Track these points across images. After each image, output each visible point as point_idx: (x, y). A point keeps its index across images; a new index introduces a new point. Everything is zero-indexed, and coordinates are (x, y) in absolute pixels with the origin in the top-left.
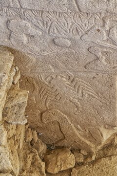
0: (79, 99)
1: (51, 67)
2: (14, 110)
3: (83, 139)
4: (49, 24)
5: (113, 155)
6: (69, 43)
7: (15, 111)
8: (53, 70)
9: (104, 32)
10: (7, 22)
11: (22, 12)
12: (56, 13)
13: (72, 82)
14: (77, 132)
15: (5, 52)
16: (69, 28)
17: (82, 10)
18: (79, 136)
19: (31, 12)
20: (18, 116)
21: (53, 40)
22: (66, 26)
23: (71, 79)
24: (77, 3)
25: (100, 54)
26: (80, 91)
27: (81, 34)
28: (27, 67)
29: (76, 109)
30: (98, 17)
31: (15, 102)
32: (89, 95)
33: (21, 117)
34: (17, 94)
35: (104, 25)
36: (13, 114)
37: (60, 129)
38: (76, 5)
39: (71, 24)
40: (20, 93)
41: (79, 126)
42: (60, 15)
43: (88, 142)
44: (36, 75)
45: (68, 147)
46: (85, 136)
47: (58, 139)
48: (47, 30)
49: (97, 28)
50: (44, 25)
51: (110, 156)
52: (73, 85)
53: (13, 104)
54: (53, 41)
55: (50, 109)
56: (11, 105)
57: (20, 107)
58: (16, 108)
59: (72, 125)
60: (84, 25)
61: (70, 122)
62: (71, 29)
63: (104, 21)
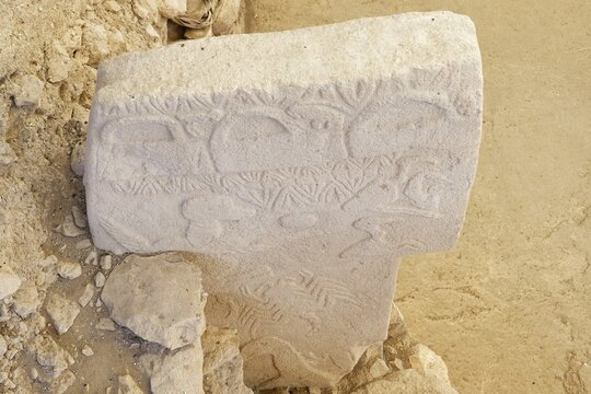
0: (318, 312)
1: (269, 269)
2: (221, 377)
3: (316, 371)
4: (275, 193)
5: (367, 383)
6: (315, 219)
7: (224, 379)
8: (272, 274)
9: (396, 187)
10: (182, 205)
11: (218, 180)
12: (296, 168)
13: (308, 285)
14: (306, 363)
15: (181, 265)
16: (318, 193)
17: (356, 154)
18: (309, 368)
19: (238, 177)
20: (234, 387)
21: (280, 219)
22: (314, 190)
23: (307, 281)
24: (347, 144)
25: (377, 228)
26: (322, 298)
27: (343, 199)
28: (218, 278)
29: (310, 328)
30: (388, 161)
31: (220, 361)
32: (338, 300)
33: (240, 390)
34: (218, 343)
35: (398, 174)
36: (221, 386)
37: (274, 365)
38: (344, 147)
39: (324, 184)
40: (223, 339)
41: (311, 354)
42: (304, 172)
43: (325, 374)
44: (236, 288)
45: (285, 388)
46: (320, 366)
47: (266, 379)
48: (271, 204)
49: (381, 182)
50: (263, 196)
51: (364, 386)
52: (310, 289)
53: (216, 366)
54: (280, 222)
55: (259, 338)
56: (214, 367)
57: (232, 368)
58: (224, 372)
59: (299, 354)
60: (353, 182)
61: (294, 351)
62: (324, 194)
63: (399, 167)
